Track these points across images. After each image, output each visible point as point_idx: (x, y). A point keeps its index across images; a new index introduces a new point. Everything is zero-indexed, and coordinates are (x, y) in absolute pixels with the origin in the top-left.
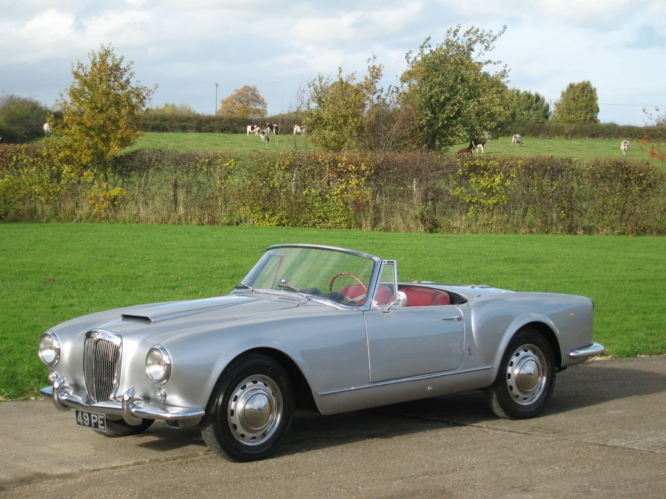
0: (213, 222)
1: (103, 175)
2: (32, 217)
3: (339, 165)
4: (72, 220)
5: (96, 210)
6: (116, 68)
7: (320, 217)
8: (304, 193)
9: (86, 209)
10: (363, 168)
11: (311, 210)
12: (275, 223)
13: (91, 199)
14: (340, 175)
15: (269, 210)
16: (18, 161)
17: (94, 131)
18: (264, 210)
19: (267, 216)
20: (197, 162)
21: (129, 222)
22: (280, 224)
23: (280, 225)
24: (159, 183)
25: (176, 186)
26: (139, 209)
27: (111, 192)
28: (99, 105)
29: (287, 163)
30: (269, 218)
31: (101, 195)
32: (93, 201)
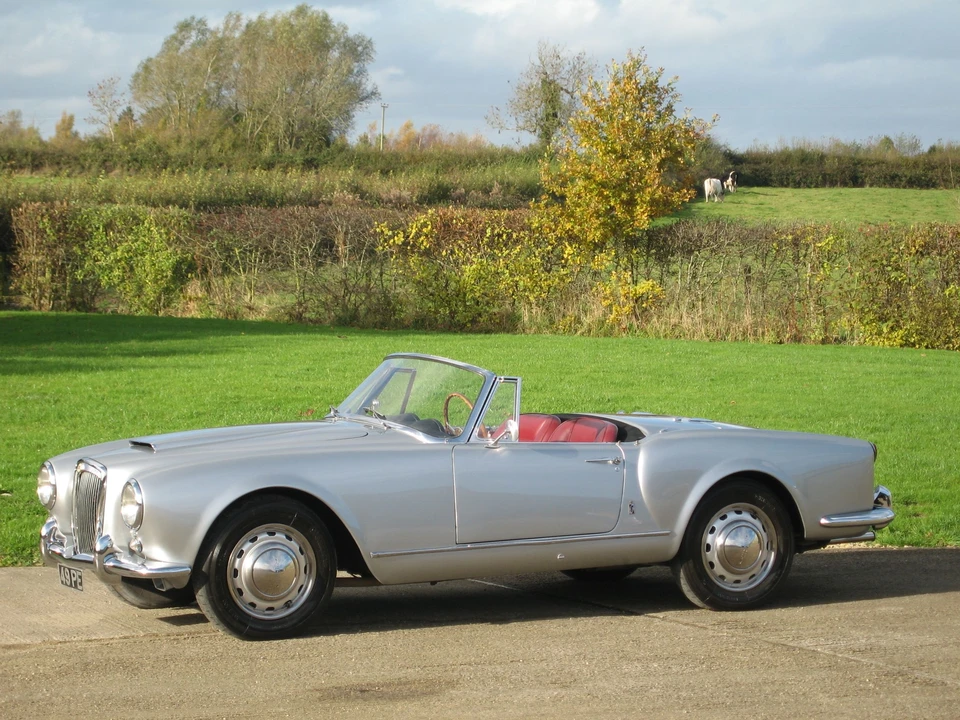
0: (797, 339)
1: (626, 259)
2: (508, 324)
4: (576, 331)
5: (612, 317)
6: (652, 87)
8: (947, 292)
9: (598, 313)
12: (899, 341)
13: (605, 298)
15: (889, 319)
16: (493, 236)
17: (610, 189)
18: (883, 319)
19: (885, 330)
20: (773, 239)
21: (665, 336)
23: (906, 345)
24: (723, 273)
26: (682, 317)
27: (637, 287)
28: (618, 148)
29: (920, 241)
30: (889, 333)
31: (622, 293)
32: (608, 302)
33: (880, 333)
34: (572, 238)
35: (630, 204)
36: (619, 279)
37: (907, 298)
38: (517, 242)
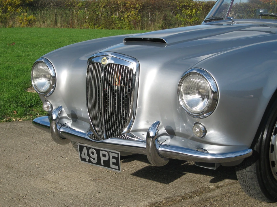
1: (25, 10)
3: (127, 5)
5: (22, 25)
8: (112, 17)
9: (18, 25)
10: (137, 6)
11: (115, 24)
13: (20, 20)
14: (127, 9)
15: (97, 24)
18: (95, 24)
20: (65, 4)
24: (51, 13)
25: (56, 15)
26: (41, 25)
27: (29, 17)
29: (104, 4)
30: (97, 28)
31: (24, 19)
32: (21, 21)
33: (95, 28)
34: (10, 4)
36: (24, 15)
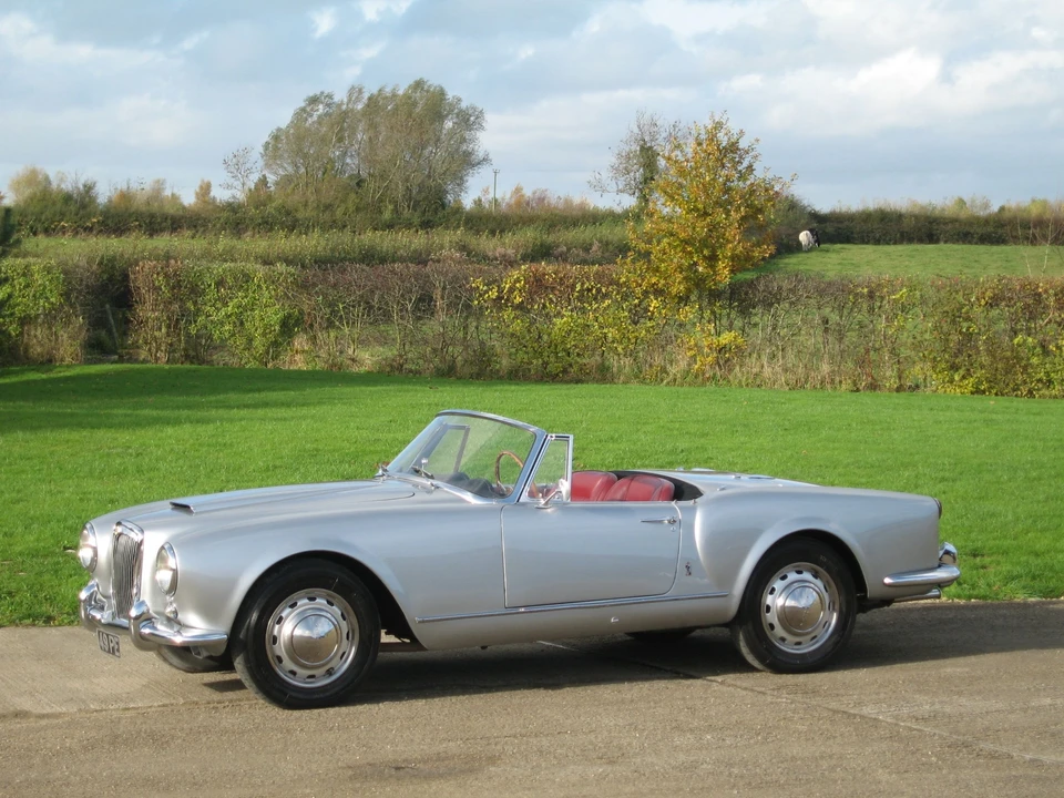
0: (873, 387)
1: (709, 312)
2: (603, 375)
4: (662, 380)
5: (696, 366)
6: (733, 147)
7: (1040, 380)
8: (1016, 341)
9: (683, 364)
11: (1025, 368)
12: (969, 389)
13: (690, 349)
15: (960, 368)
16: (581, 291)
17: (693, 245)
18: (954, 367)
19: (957, 378)
20: (849, 292)
21: (747, 385)
22: (977, 391)
24: (801, 326)
26: (762, 367)
27: (720, 339)
28: (701, 206)
29: (989, 294)
30: (961, 380)
31: (706, 343)
32: (692, 353)
33: (951, 381)
34: (658, 292)
35: (712, 259)
36: (703, 330)
37: (978, 348)
38: (605, 296)
